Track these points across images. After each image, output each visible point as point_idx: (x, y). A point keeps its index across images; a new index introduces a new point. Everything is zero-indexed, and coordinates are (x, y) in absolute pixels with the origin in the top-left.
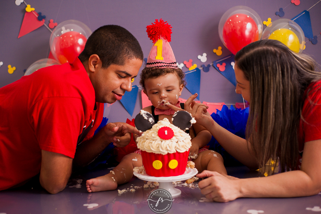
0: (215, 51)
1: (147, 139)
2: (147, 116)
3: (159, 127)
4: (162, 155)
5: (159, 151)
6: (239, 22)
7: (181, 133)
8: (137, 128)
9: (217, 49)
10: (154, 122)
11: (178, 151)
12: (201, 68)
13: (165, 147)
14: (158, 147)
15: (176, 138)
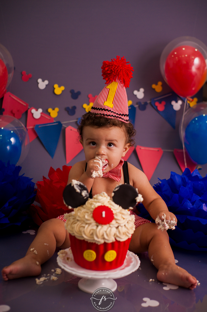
0: (154, 86)
1: (78, 220)
2: (80, 188)
3: (95, 206)
4: (97, 245)
5: (92, 239)
6: (185, 56)
7: (123, 214)
8: (66, 203)
9: (156, 84)
10: (88, 196)
11: (118, 239)
12: (136, 106)
13: (101, 234)
14: (92, 234)
15: (117, 222)
